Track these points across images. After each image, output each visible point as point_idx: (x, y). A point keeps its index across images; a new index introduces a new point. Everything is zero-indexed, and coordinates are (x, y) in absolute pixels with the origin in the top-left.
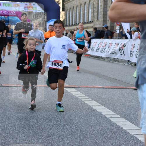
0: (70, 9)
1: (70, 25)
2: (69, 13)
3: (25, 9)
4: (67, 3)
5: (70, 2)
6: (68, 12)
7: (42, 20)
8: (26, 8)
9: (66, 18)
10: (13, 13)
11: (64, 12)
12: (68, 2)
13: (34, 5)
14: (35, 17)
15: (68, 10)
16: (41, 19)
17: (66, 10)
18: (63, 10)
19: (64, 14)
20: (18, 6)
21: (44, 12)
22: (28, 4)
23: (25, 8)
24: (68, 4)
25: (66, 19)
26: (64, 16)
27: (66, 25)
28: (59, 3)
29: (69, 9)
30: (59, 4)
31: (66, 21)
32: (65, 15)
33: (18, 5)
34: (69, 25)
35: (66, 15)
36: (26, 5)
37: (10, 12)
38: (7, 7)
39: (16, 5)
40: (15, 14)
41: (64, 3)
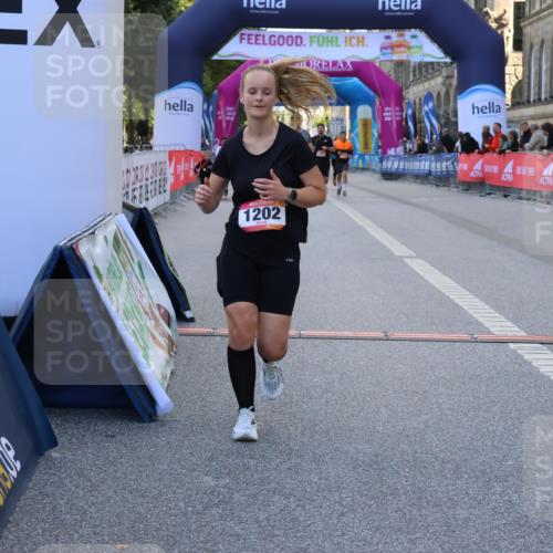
0: (543, 42)
1: (543, 98)
2: (540, 59)
3: (384, 54)
4: (531, 24)
5: (541, 18)
6: (535, 54)
7: (444, 84)
8: (385, 48)
9: (527, 74)
10: (345, 63)
11: (519, 55)
12: (535, 18)
13: (414, 37)
14: (421, 74)
15: (536, 48)
16: (440, 80)
17: (527, 46)
18: (518, 46)
19: (520, 62)
20: (359, 41)
21: (448, 60)
22: (394, 34)
23: (383, 48)
24: (536, 25)
25: (526, 80)
26: (520, 69)
27: (529, 101)
28: (504, 22)
29: (537, 41)
30: (504, 26)
31: (526, 86)
32: (523, 65)
33: (361, 41)
34: (540, 99)
35: (526, 64)
36: (388, 37)
37: (335, 63)
38: (325, 47)
39: (354, 41)
40: (351, 68)
41: (522, 24)
